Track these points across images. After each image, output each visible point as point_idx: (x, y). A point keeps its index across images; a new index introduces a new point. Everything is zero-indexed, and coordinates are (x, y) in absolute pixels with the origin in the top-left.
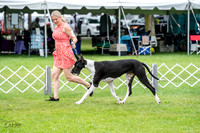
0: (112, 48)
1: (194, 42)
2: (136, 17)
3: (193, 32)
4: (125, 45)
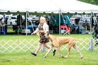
0: (23, 31)
3: (62, 24)
4: (29, 30)
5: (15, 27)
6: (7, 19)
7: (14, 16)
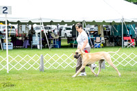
1: (126, 41)
2: (93, 26)
5: (70, 40)
6: (61, 30)
7: (69, 27)
